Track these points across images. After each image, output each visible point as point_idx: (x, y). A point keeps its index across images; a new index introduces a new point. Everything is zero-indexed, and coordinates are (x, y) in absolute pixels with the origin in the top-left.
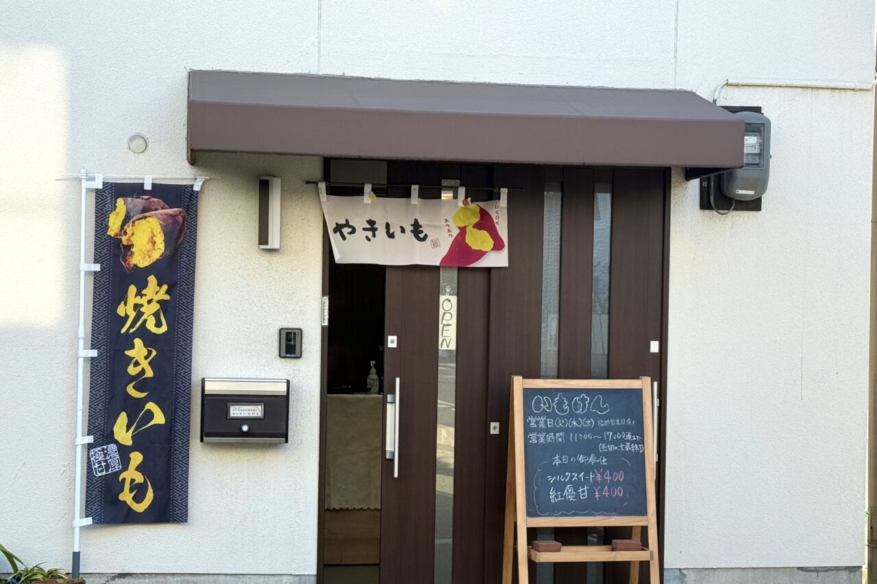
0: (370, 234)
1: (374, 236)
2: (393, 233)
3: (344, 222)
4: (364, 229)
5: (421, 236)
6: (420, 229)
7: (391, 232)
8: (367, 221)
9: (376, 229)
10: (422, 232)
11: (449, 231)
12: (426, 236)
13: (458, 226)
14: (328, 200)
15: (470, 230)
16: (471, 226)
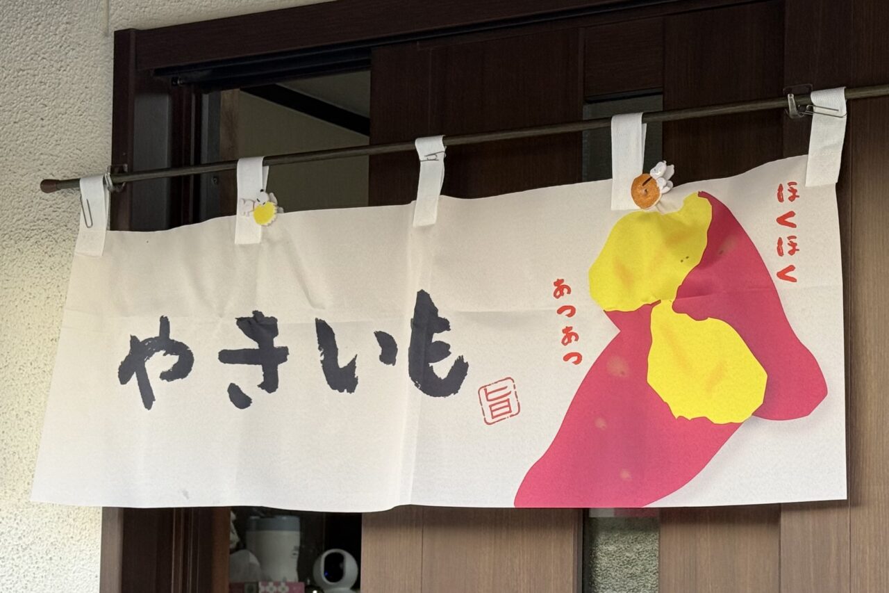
0: (249, 377)
1: (270, 384)
2: (352, 365)
3: (155, 333)
4: (227, 357)
5: (442, 369)
6: (437, 337)
7: (343, 362)
8: (241, 322)
9: (283, 354)
10: (443, 350)
11: (569, 334)
12: (461, 368)
13: (612, 307)
14: (108, 248)
15: (665, 321)
16: (667, 304)
